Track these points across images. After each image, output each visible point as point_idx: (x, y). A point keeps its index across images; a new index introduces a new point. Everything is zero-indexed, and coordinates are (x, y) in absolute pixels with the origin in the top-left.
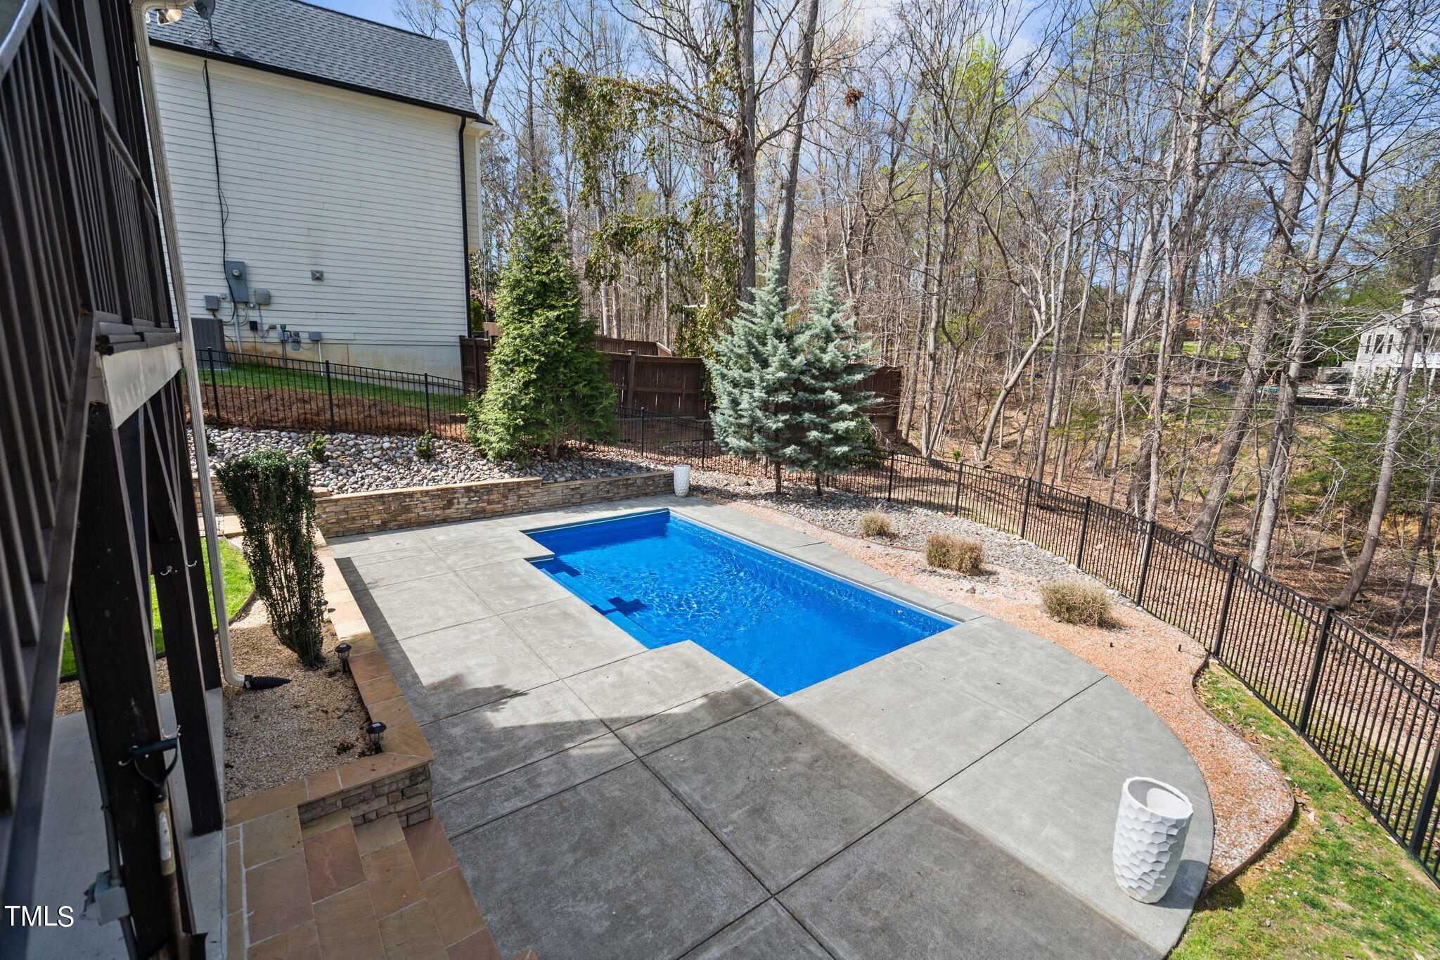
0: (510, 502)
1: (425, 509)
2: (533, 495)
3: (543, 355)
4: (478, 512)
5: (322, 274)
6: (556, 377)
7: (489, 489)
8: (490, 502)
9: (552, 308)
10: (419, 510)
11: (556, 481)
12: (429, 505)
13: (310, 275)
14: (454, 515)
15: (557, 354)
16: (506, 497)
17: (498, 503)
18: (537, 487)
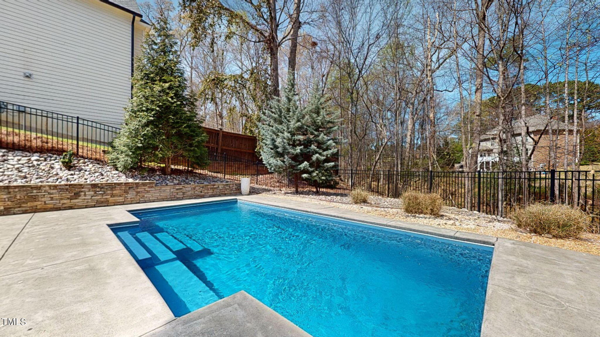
0: (129, 196)
1: (52, 199)
2: (148, 192)
3: (159, 106)
4: (102, 202)
5: (30, 75)
6: (168, 121)
7: (112, 186)
8: (112, 196)
9: (165, 82)
10: (47, 199)
11: (167, 185)
12: (56, 196)
13: (22, 74)
14: (80, 204)
15: (168, 108)
16: (126, 192)
17: (120, 196)
18: (152, 187)
